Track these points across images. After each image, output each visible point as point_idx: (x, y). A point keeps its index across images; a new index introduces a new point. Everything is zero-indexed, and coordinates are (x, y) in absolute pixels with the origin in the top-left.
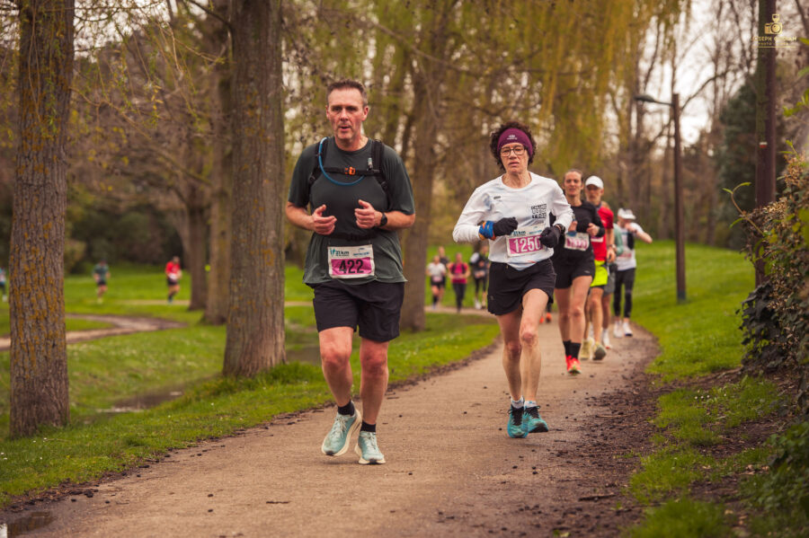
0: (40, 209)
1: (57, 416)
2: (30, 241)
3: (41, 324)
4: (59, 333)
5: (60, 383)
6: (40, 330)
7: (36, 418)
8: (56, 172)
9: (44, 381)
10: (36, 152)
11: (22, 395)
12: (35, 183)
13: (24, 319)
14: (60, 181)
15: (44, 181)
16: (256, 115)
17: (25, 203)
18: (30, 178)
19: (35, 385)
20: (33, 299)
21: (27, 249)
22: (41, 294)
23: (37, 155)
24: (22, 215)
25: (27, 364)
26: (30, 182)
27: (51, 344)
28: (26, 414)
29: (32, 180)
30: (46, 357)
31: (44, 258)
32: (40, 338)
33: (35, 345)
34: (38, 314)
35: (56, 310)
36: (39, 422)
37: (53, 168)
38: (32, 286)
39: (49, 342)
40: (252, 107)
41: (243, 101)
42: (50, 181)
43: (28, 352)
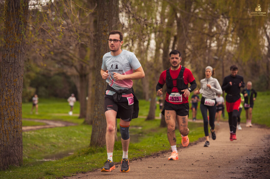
0: (12, 73)
1: (17, 162)
2: (8, 86)
3: (12, 122)
4: (19, 126)
5: (19, 147)
6: (11, 125)
7: (8, 162)
8: (20, 57)
9: (12, 147)
10: (11, 48)
11: (2, 153)
12: (11, 62)
13: (5, 120)
14: (21, 61)
15: (14, 61)
16: (107, 35)
17: (6, 70)
18: (8, 59)
19: (8, 148)
20: (9, 111)
21: (6, 90)
22: (12, 109)
23: (11, 50)
24: (4, 75)
25: (5, 139)
26: (8, 61)
27: (16, 131)
28: (4, 160)
29: (9, 60)
30: (13, 136)
31: (14, 94)
32: (11, 128)
33: (9, 131)
34: (10, 118)
35: (18, 116)
36: (9, 164)
37: (18, 55)
38: (8, 106)
39: (15, 130)
40: (105, 31)
41: (102, 29)
42: (17, 61)
43: (6, 134)
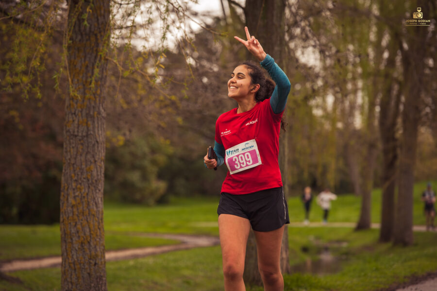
0: (84, 155)
2: (76, 181)
3: (85, 247)
4: (99, 254)
6: (84, 252)
8: (97, 125)
10: (80, 110)
12: (80, 134)
13: (72, 243)
14: (100, 132)
15: (87, 133)
17: (72, 150)
18: (76, 130)
20: (79, 226)
21: (74, 187)
22: (85, 223)
23: (81, 112)
24: (70, 159)
25: (74, 280)
26: (76, 133)
27: (93, 263)
29: (78, 131)
30: (89, 274)
31: (87, 194)
32: (84, 258)
33: (80, 264)
34: (82, 239)
35: (97, 236)
37: (94, 122)
38: (78, 217)
39: (91, 261)
42: (92, 132)
43: (75, 270)
